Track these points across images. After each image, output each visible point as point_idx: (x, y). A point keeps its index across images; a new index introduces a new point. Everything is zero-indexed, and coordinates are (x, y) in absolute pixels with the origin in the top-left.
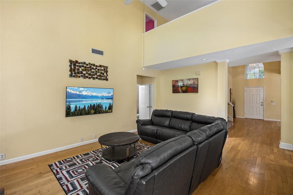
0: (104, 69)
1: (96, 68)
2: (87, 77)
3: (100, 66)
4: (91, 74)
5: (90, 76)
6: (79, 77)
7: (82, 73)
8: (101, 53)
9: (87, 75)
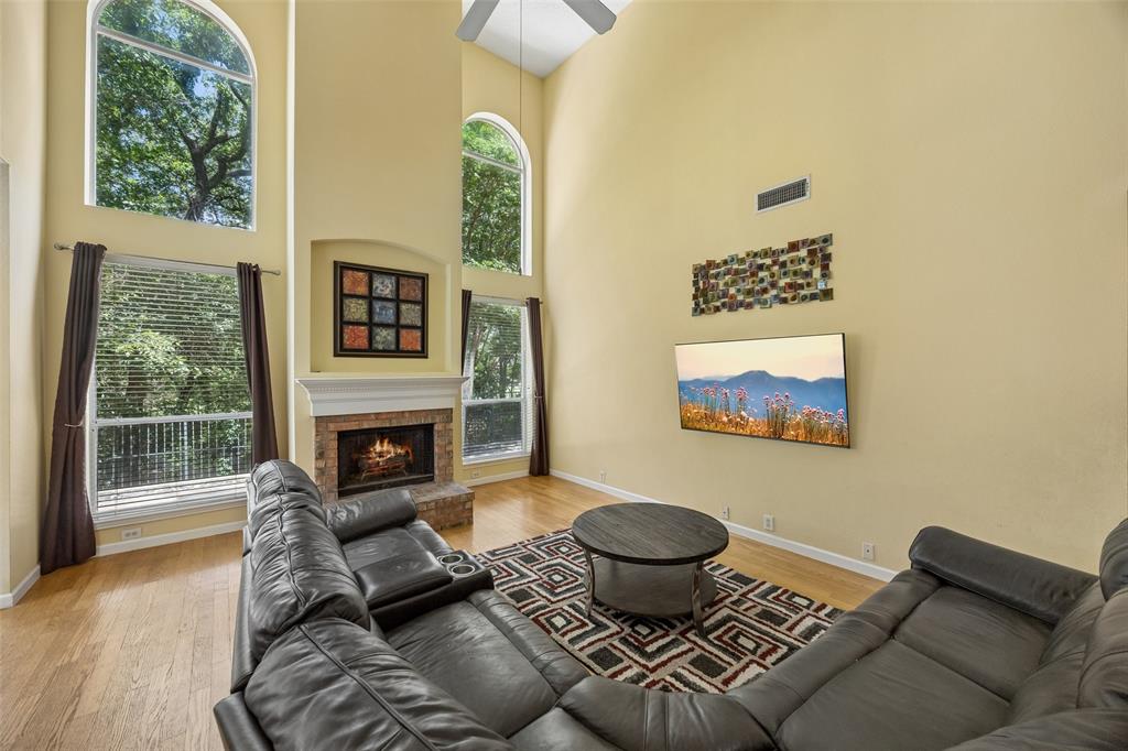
0: (812, 253)
1: (775, 263)
2: (741, 304)
3: (794, 247)
4: (757, 288)
5: (751, 300)
6: (717, 309)
7: (725, 295)
8: (797, 190)
9: (740, 298)
